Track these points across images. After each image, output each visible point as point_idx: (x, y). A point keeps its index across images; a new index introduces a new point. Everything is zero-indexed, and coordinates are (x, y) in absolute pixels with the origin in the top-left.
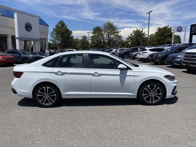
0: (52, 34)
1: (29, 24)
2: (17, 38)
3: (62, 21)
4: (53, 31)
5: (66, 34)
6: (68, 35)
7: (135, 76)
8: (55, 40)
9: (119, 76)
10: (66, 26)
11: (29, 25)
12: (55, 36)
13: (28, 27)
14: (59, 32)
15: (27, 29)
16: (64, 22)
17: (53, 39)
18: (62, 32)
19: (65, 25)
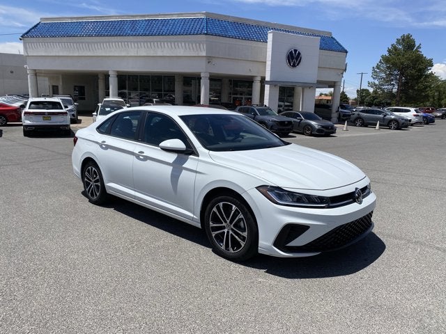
0: (376, 72)
1: (295, 51)
2: (268, 82)
3: (408, 37)
4: (380, 62)
5: (414, 68)
6: (420, 70)
7: (196, 172)
8: (383, 85)
9: (172, 167)
10: (419, 47)
11: (295, 53)
12: (383, 75)
13: (293, 58)
14: (394, 64)
15: (290, 63)
16: (413, 37)
17: (377, 82)
18: (402, 64)
19: (414, 45)
